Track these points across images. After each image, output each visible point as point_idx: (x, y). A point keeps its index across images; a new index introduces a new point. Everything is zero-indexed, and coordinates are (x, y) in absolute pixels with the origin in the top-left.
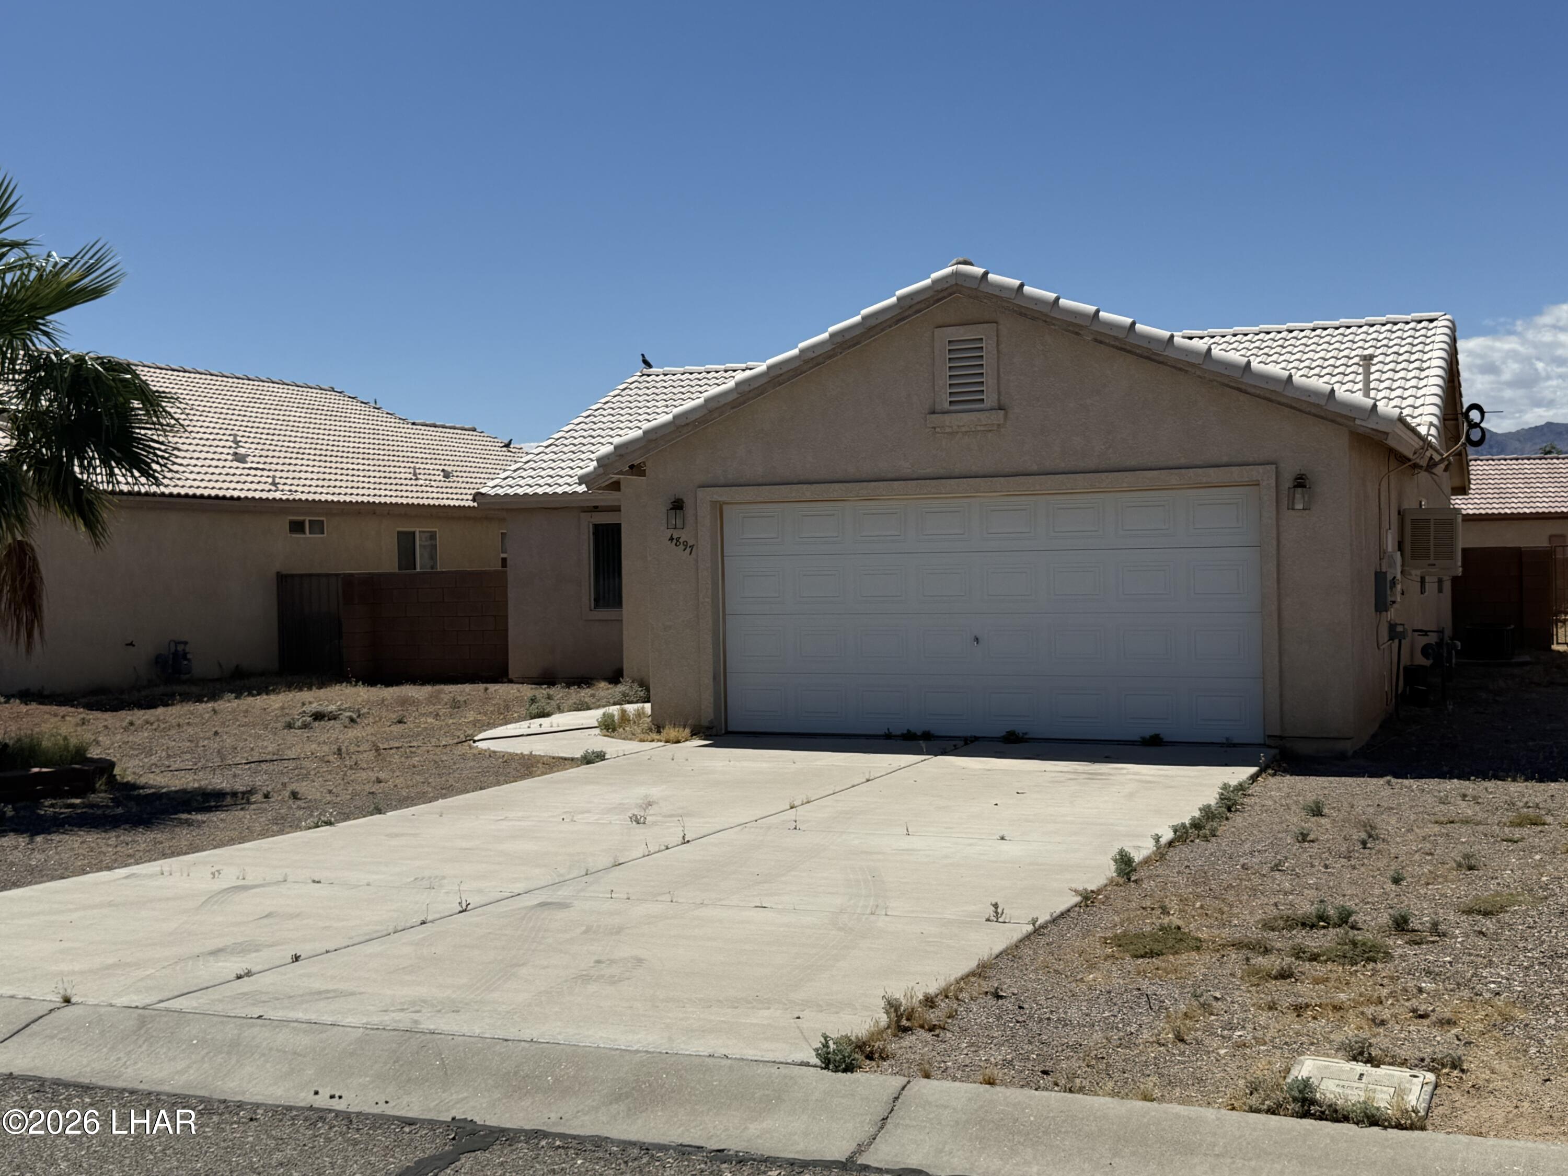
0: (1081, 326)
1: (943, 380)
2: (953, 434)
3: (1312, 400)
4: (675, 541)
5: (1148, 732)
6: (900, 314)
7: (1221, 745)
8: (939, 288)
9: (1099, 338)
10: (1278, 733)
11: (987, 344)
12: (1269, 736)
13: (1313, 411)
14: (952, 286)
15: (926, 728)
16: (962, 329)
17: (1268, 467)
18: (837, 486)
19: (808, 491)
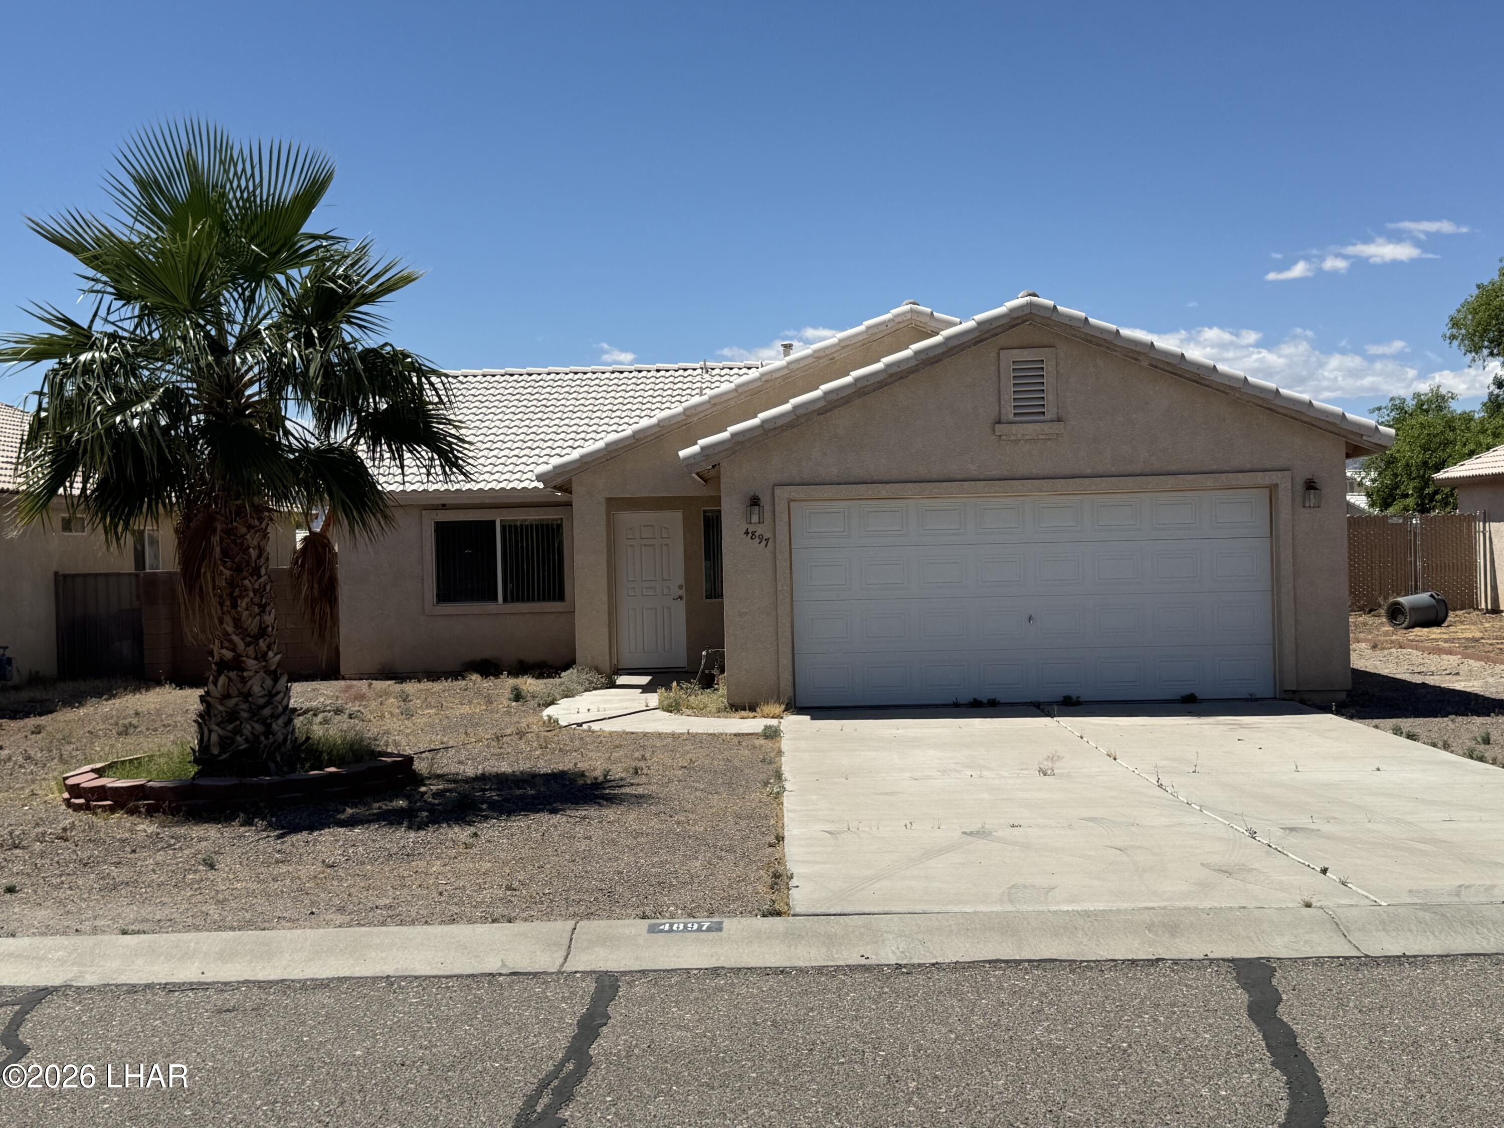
0: (1139, 353)
1: (1008, 395)
2: (1016, 442)
3: (1330, 419)
4: (750, 535)
5: (1187, 691)
6: (979, 336)
7: (1246, 700)
8: (1016, 316)
9: (1154, 363)
10: (1294, 688)
11: (1047, 365)
12: (1285, 691)
13: (1329, 428)
14: (1026, 315)
15: (992, 696)
16: (1025, 352)
17: (1286, 473)
18: (911, 485)
19: (884, 490)
